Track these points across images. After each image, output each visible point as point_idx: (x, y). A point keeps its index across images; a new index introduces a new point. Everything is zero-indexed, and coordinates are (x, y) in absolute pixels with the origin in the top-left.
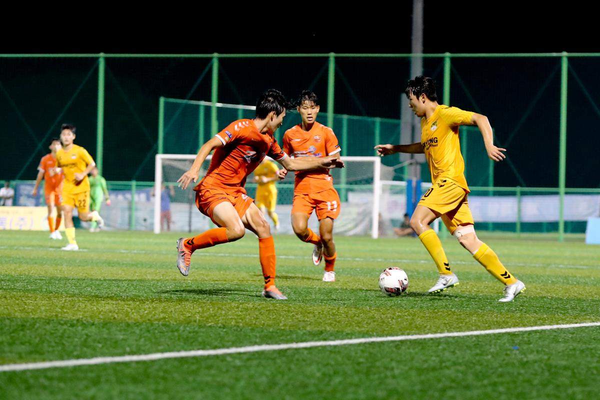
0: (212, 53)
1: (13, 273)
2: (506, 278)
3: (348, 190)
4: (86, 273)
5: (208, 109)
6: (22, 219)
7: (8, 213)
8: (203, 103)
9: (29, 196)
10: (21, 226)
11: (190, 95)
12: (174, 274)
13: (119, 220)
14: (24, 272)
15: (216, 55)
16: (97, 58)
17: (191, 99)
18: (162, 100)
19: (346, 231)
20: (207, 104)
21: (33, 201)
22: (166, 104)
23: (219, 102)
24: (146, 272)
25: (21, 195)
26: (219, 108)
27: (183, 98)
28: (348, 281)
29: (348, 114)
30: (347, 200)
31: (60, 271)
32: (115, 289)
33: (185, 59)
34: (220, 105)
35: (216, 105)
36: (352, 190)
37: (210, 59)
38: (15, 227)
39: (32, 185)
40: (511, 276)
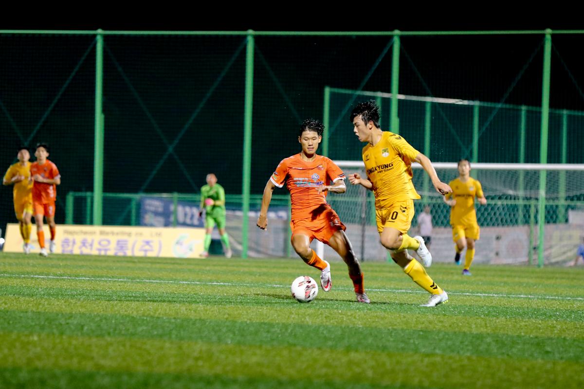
0: (392, 30)
1: (135, 313)
2: (434, 288)
3: (568, 208)
4: (228, 314)
5: (386, 102)
6: (148, 243)
7: (129, 234)
8: (380, 95)
9: (156, 214)
10: (146, 251)
11: (364, 83)
12: (340, 316)
13: (272, 246)
14: (148, 312)
15: (397, 32)
16: (245, 37)
17: (366, 89)
18: (327, 91)
19: (564, 262)
20: (386, 95)
21: (161, 220)
22: (332, 95)
23: (400, 92)
24: (304, 313)
25: (146, 212)
26: (400, 101)
27: (355, 87)
28: (567, 328)
29: (568, 108)
30: (567, 221)
31: (195, 311)
32: (265, 335)
33: (357, 36)
34: (402, 97)
35: (396, 96)
36: (573, 208)
37: (390, 38)
38: (139, 253)
39: (160, 199)
40: (438, 287)
